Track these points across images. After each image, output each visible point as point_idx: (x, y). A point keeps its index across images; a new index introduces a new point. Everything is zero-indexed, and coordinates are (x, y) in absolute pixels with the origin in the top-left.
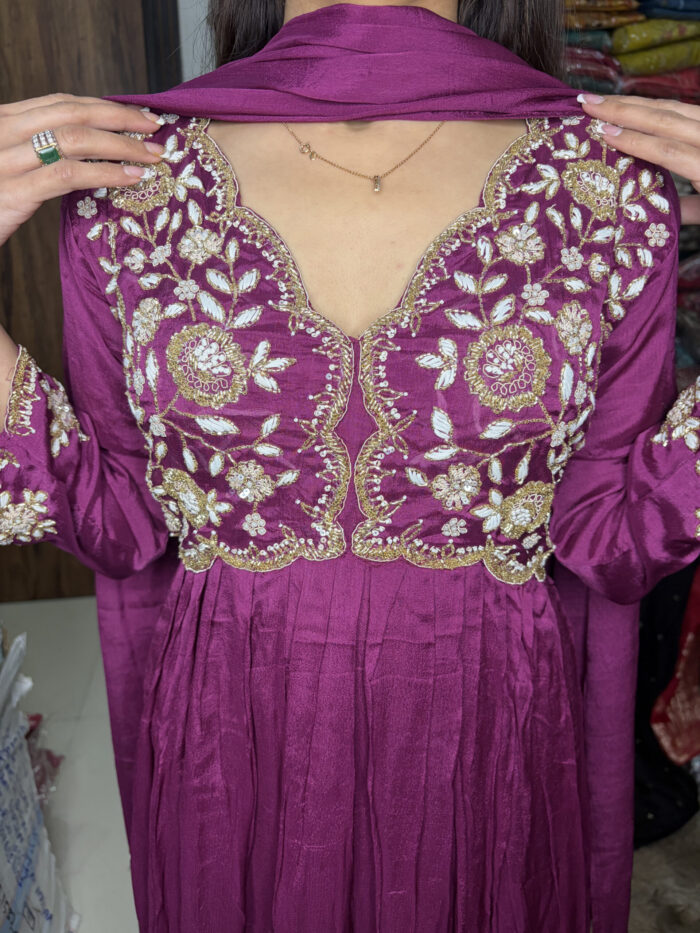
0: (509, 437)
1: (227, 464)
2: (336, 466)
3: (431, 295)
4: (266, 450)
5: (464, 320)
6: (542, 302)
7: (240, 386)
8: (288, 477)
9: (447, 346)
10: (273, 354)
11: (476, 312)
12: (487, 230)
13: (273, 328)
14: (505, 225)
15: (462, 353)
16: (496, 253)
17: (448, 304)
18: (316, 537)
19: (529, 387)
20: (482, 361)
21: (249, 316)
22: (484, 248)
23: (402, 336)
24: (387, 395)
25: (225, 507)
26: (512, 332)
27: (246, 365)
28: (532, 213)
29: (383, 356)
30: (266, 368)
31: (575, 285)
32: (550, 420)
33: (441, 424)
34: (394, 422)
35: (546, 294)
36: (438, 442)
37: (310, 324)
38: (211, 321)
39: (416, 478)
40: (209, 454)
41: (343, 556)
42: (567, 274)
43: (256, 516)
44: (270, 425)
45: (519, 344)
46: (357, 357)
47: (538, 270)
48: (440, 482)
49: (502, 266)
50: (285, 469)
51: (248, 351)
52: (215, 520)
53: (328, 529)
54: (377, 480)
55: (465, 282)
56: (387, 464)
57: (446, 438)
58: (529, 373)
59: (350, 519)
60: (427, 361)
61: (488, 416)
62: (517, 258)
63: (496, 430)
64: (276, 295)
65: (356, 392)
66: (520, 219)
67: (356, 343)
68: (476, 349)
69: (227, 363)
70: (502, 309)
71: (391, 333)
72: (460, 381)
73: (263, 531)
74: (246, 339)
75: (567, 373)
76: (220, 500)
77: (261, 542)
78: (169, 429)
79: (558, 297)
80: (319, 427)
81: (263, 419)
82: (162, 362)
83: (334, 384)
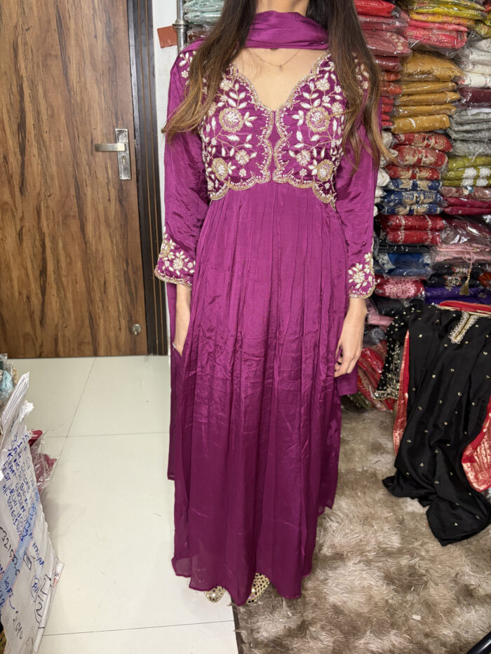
0: (318, 141)
1: (236, 152)
2: (268, 150)
3: (297, 99)
4: (248, 146)
5: (305, 106)
6: (328, 101)
7: (241, 125)
8: (254, 155)
9: (301, 113)
10: (250, 116)
11: (309, 103)
12: (313, 80)
13: (251, 108)
14: (318, 79)
15: (305, 114)
16: (315, 87)
17: (301, 101)
18: (261, 175)
19: (324, 126)
20: (311, 117)
21: (244, 105)
22: (312, 85)
23: (288, 110)
24: (284, 127)
25: (234, 167)
26: (320, 109)
27: (243, 119)
28: (327, 75)
29: (282, 116)
30: (248, 120)
31: (338, 97)
32: (330, 137)
33: (299, 136)
34: (285, 136)
35: (329, 99)
36: (299, 142)
37: (261, 107)
38: (232, 107)
39: (292, 154)
40: (230, 149)
41: (270, 181)
42: (335, 93)
43: (243, 170)
44: (249, 137)
45: (322, 113)
46: (275, 116)
47: (327, 92)
48: (299, 156)
49: (317, 91)
50: (253, 152)
51: (243, 115)
52: (230, 172)
53: (265, 172)
54: (280, 155)
55: (306, 95)
56: (283, 150)
57: (300, 140)
58: (324, 122)
59: (272, 168)
60: (295, 117)
61: (313, 134)
62: (322, 89)
63: (315, 138)
64: (251, 100)
65: (275, 127)
66: (323, 77)
67: (274, 112)
68: (309, 113)
69: (237, 119)
70: (317, 103)
71: (285, 109)
72: (304, 123)
73: (245, 175)
74: (243, 112)
75: (335, 123)
76: (232, 165)
77: (245, 179)
78: (218, 142)
79: (333, 101)
80: (264, 138)
81: (247, 136)
82: (217, 120)
83: (268, 124)
